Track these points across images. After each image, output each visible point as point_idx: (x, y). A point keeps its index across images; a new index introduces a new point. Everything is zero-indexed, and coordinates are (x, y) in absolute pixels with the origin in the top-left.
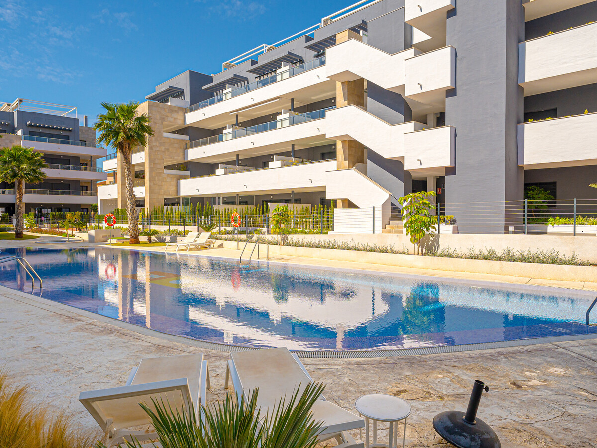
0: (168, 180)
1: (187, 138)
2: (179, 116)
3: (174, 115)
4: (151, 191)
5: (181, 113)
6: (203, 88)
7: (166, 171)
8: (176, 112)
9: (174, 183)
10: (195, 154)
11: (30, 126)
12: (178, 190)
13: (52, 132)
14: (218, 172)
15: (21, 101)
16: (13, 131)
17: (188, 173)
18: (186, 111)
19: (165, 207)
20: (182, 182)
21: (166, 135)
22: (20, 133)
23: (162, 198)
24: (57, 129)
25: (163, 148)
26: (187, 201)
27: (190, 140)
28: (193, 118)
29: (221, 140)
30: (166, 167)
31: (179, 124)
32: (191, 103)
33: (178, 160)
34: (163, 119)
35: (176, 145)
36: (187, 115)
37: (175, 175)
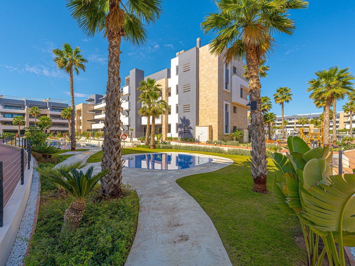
0: (89, 124)
1: (95, 113)
2: (92, 107)
3: (91, 107)
4: (83, 127)
5: (93, 106)
6: (100, 99)
7: (88, 122)
8: (91, 106)
9: (90, 125)
10: (96, 117)
11: (52, 106)
12: (91, 127)
13: (58, 108)
14: (100, 122)
15: (49, 99)
16: (47, 108)
17: (95, 122)
18: (94, 105)
19: (87, 132)
20: (92, 125)
21: (88, 112)
22: (49, 109)
23: (86, 129)
24: (61, 107)
25: (87, 116)
26: (94, 130)
27: (96, 113)
28: (96, 107)
29: (101, 114)
30: (88, 121)
31: (92, 109)
32: (96, 103)
33: (92, 119)
34: (87, 108)
35: (91, 115)
36: (94, 106)
37: (91, 123)
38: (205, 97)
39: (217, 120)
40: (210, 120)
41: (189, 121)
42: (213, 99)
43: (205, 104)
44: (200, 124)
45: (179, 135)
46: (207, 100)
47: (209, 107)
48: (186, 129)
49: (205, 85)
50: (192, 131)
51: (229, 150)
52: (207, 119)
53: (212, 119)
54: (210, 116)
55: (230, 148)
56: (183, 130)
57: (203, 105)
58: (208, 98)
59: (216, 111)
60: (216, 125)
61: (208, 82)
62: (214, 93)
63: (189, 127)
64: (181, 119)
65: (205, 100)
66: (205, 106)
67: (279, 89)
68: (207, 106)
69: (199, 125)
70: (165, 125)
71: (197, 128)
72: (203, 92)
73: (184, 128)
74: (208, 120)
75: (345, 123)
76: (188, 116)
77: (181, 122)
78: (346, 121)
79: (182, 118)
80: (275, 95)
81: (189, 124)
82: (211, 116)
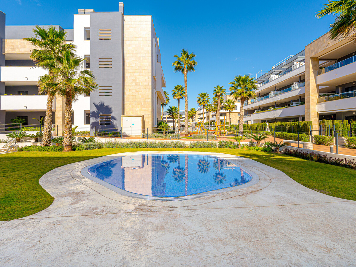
38: (134, 80)
39: (150, 109)
40: (140, 109)
41: (111, 108)
42: (145, 83)
43: (134, 89)
44: (126, 113)
45: (92, 128)
46: (136, 84)
47: (140, 93)
48: (104, 119)
49: (133, 65)
50: (115, 122)
51: (191, 144)
52: (136, 108)
53: (144, 108)
54: (141, 104)
55: (192, 142)
56: (99, 120)
57: (130, 89)
58: (138, 81)
59: (149, 99)
60: (149, 115)
61: (138, 62)
62: (147, 78)
63: (110, 116)
64: (95, 105)
65: (134, 84)
66: (134, 91)
67: (176, 86)
68: (137, 91)
69: (124, 115)
70: (62, 112)
71: (124, 119)
72: (131, 73)
73: (102, 118)
74: (138, 109)
75: (198, 119)
76: (107, 101)
77: (95, 109)
78: (199, 117)
79: (98, 103)
80: (173, 91)
81: (111, 113)
82: (143, 104)
